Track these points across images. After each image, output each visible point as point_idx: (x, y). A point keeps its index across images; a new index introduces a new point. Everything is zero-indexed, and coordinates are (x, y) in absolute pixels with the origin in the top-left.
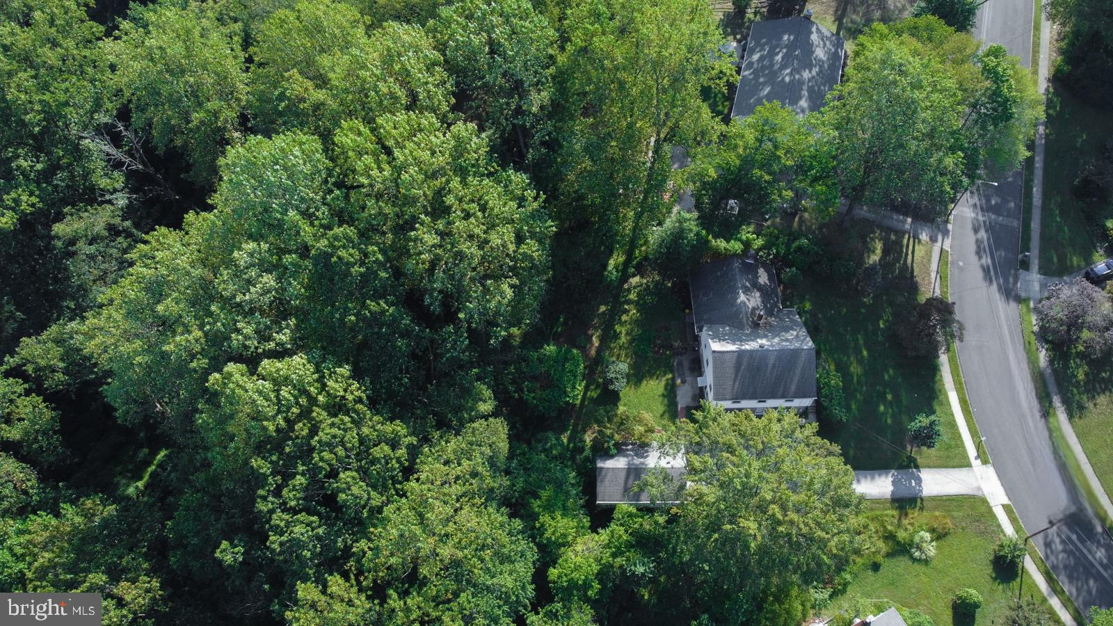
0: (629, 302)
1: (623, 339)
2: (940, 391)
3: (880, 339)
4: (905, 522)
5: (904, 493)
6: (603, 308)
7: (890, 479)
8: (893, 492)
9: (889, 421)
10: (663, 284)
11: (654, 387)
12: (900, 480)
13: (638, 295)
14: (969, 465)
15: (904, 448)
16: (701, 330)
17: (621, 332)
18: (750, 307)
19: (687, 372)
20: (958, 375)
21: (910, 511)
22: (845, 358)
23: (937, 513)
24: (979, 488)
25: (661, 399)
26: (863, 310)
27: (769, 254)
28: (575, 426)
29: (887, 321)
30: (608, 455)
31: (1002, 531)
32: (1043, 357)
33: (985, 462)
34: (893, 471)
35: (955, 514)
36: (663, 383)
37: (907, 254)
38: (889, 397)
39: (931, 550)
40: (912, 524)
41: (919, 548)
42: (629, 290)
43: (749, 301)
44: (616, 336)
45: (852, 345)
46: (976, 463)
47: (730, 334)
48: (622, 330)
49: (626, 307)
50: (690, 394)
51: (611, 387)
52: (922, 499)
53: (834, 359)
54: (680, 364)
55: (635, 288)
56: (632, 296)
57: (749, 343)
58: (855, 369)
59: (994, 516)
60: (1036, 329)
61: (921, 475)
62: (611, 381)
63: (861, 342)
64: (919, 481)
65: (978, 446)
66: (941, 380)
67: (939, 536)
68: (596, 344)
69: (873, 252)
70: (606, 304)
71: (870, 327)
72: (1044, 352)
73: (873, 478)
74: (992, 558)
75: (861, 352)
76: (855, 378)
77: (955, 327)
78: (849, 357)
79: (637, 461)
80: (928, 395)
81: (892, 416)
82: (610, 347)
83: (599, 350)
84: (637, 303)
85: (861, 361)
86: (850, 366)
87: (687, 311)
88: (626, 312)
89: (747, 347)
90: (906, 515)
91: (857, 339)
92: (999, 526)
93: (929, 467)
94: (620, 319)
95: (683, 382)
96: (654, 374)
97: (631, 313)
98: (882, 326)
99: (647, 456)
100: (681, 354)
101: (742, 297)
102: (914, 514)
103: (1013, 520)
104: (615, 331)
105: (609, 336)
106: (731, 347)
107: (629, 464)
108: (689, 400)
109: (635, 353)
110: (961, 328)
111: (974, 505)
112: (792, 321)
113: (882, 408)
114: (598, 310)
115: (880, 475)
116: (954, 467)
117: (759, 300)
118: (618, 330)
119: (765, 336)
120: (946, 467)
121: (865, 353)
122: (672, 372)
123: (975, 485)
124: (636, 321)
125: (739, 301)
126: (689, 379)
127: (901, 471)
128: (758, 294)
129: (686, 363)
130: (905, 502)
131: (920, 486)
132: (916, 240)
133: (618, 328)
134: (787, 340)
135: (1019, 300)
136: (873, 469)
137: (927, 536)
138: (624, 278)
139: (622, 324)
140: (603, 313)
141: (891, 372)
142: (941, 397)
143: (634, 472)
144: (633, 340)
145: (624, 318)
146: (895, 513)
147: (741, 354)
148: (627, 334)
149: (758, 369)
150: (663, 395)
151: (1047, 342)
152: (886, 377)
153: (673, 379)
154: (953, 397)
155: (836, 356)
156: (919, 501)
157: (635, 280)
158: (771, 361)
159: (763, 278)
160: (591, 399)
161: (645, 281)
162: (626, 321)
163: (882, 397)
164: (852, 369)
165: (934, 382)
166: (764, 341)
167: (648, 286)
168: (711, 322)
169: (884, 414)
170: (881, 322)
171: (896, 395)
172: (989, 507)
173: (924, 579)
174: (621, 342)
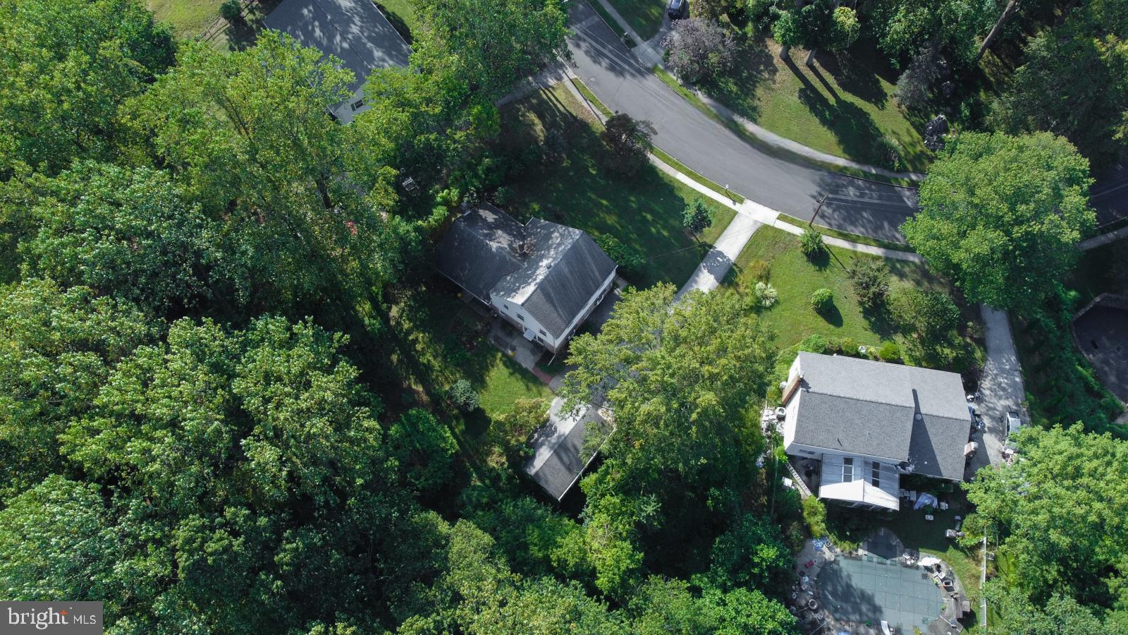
0: (409, 332)
1: (436, 364)
2: (671, 181)
3: (603, 182)
4: (741, 290)
5: (723, 272)
6: (394, 358)
7: (705, 271)
8: (716, 278)
9: (665, 233)
10: (418, 293)
11: (498, 374)
12: (711, 266)
13: (410, 320)
14: (735, 213)
15: (691, 243)
16: (489, 299)
17: (429, 361)
18: (506, 246)
19: (508, 340)
20: (669, 159)
21: (737, 280)
22: (597, 218)
23: (752, 264)
24: (756, 222)
25: (513, 379)
26: (571, 173)
27: (472, 195)
28: (474, 465)
29: (593, 165)
30: (530, 459)
31: (794, 235)
32: (702, 97)
33: (741, 201)
34: (702, 265)
35: (760, 253)
36: (501, 366)
37: (555, 105)
38: (649, 217)
39: (772, 291)
40: (747, 287)
41: (766, 298)
42: (398, 323)
43: (500, 242)
44: (429, 367)
45: (591, 205)
46: (737, 207)
47: (517, 280)
48: (428, 358)
49: (410, 338)
50: (528, 353)
51: (471, 408)
52: (735, 265)
53: (592, 227)
54: (497, 339)
55: (401, 317)
56: (406, 325)
57: (538, 272)
58: (611, 220)
59: (781, 231)
60: (680, 82)
61: (719, 249)
62: (466, 404)
63: (594, 197)
64: (720, 254)
65: (728, 195)
66: (664, 173)
67: (766, 277)
68: (420, 389)
69: (534, 124)
70: (393, 352)
71: (589, 180)
72: (699, 93)
74: (805, 258)
75: (601, 204)
76: (619, 227)
77: (641, 127)
78: (598, 216)
79: (554, 439)
80: (666, 191)
81: (664, 229)
82: (433, 380)
83: (428, 392)
84: (416, 327)
85: (609, 212)
86: (605, 221)
87: (459, 295)
88: (416, 341)
89: (540, 278)
90: (737, 285)
91: (590, 197)
92: (789, 234)
93: (717, 239)
94: (417, 352)
95: (513, 349)
96: (487, 366)
97: (420, 339)
98: (594, 172)
99: (556, 429)
100: (489, 331)
101: (494, 245)
102: (741, 279)
103: (792, 222)
104: (424, 364)
105: (423, 374)
106: (530, 289)
107: (551, 448)
108: (532, 357)
109: (457, 365)
110: (647, 124)
111: (763, 234)
112: (543, 227)
113: (653, 230)
114: (392, 362)
115: (698, 276)
116: (729, 223)
117: (505, 235)
118: (425, 361)
119: (541, 258)
120: (725, 228)
121: (604, 202)
122: (498, 350)
123: (752, 223)
124: (430, 340)
125: (494, 250)
126: (515, 343)
127: (705, 260)
128: (500, 232)
129: (501, 334)
130: (728, 278)
131: (725, 257)
132: (550, 89)
133: (423, 360)
134: (559, 245)
135: (652, 71)
136: (689, 277)
137: (761, 285)
138: (385, 317)
139: (422, 354)
140: (399, 360)
141: (633, 199)
142: (676, 185)
143: (562, 448)
144: (444, 357)
145: (419, 347)
146: (731, 290)
147: (541, 287)
148: (435, 357)
149: (563, 286)
150: (511, 374)
151: (694, 84)
152: (633, 205)
153: (504, 355)
154: (681, 177)
155: (590, 223)
156: (734, 267)
157: (394, 312)
158: (566, 270)
159: (490, 217)
160: (463, 432)
161: (403, 304)
162: (423, 349)
163: (645, 222)
164: (609, 222)
165: (662, 179)
166: (545, 263)
167: (410, 306)
168: (492, 284)
169: (658, 232)
170: (591, 170)
171: (652, 212)
172: (773, 228)
173: (787, 314)
174: (437, 368)
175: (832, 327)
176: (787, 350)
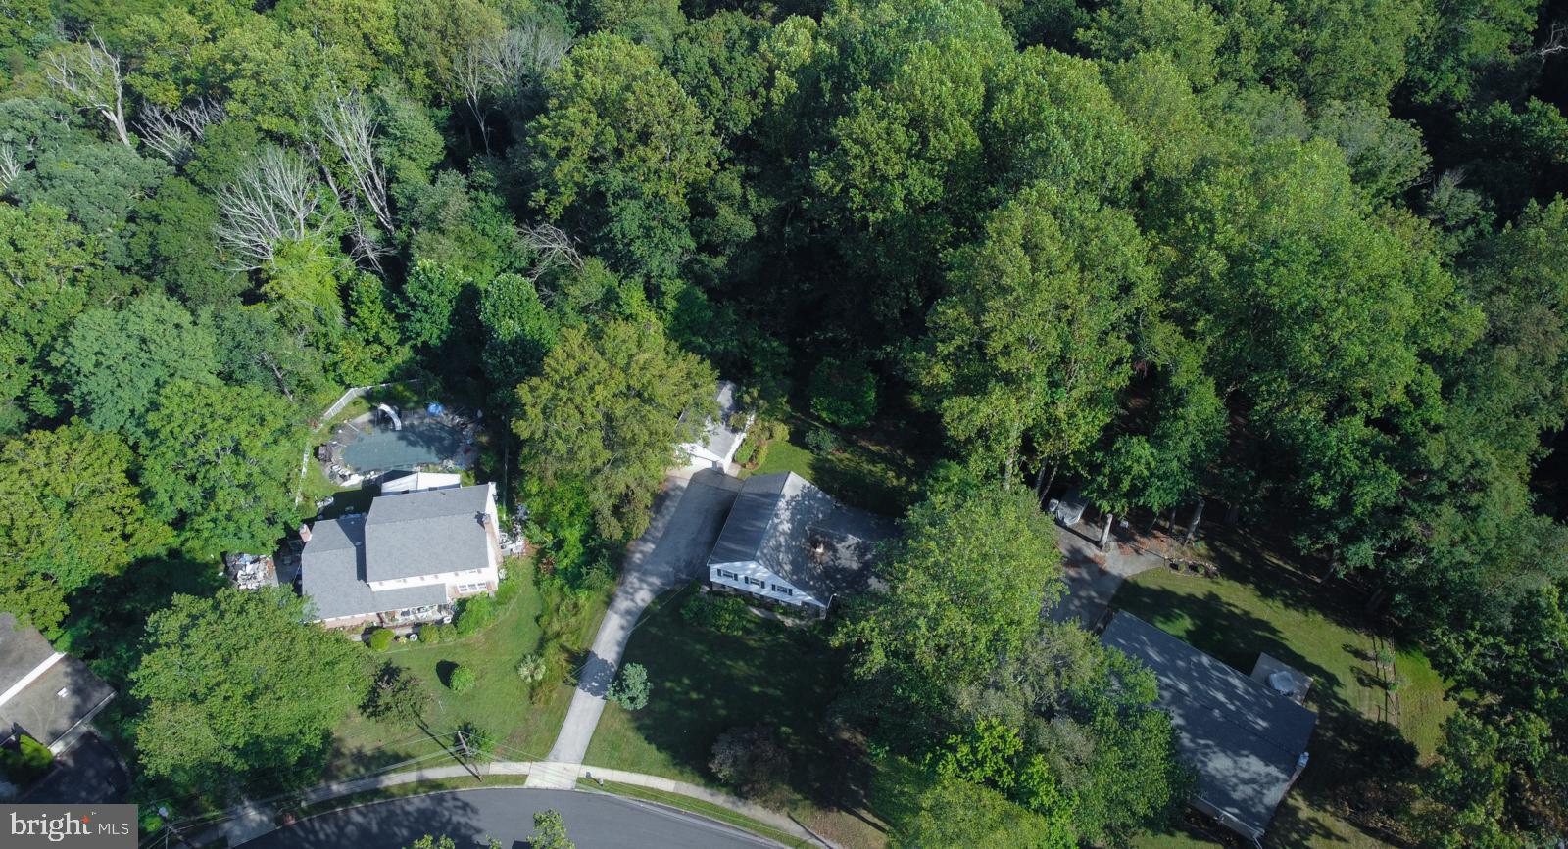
0: (909, 482)
1: (867, 467)
2: (679, 772)
4: (563, 657)
5: (589, 666)
7: (610, 660)
8: (595, 655)
9: (669, 684)
12: (604, 671)
14: (585, 761)
17: (875, 467)
18: (839, 546)
21: (570, 667)
22: (757, 663)
23: (554, 697)
24: (556, 759)
26: (811, 715)
28: (798, 419)
29: (788, 739)
30: (736, 397)
31: (504, 759)
33: (579, 782)
34: (616, 666)
35: (546, 717)
38: (694, 696)
40: (557, 663)
43: (847, 549)
44: (874, 462)
45: (771, 680)
46: (584, 771)
48: (878, 469)
52: (575, 685)
57: (788, 513)
58: (740, 668)
59: (521, 759)
61: (599, 698)
63: (771, 691)
64: (595, 692)
67: (534, 689)
68: (873, 448)
71: (787, 713)
73: (619, 644)
75: (758, 685)
76: (729, 662)
78: (757, 668)
80: (681, 752)
81: (671, 690)
82: (863, 456)
83: (863, 448)
85: (748, 679)
86: (746, 664)
88: (898, 477)
90: (568, 661)
91: (776, 689)
93: (603, 713)
94: (891, 471)
97: (895, 481)
98: (784, 728)
101: (852, 540)
102: (565, 670)
104: (879, 464)
105: (874, 458)
107: (719, 406)
109: (846, 473)
111: (540, 747)
113: (686, 681)
115: (618, 651)
116: (591, 741)
118: (879, 466)
120: (595, 732)
121: (756, 689)
123: (562, 756)
124: (883, 482)
125: (850, 536)
127: (612, 674)
128: (855, 566)
130: (580, 662)
131: (588, 691)
133: (882, 466)
137: (540, 675)
139: (885, 471)
140: (905, 461)
141: (723, 712)
142: (672, 769)
144: (862, 474)
145: (891, 474)
146: (576, 649)
148: (871, 471)
152: (718, 702)
156: (574, 681)
162: (886, 474)
163: (697, 688)
164: (741, 663)
166: (786, 527)
169: (679, 682)
170: (790, 730)
171: (692, 704)
172: (531, 760)
173: (506, 658)
174: (865, 465)
175: (449, 660)
176: (502, 617)
